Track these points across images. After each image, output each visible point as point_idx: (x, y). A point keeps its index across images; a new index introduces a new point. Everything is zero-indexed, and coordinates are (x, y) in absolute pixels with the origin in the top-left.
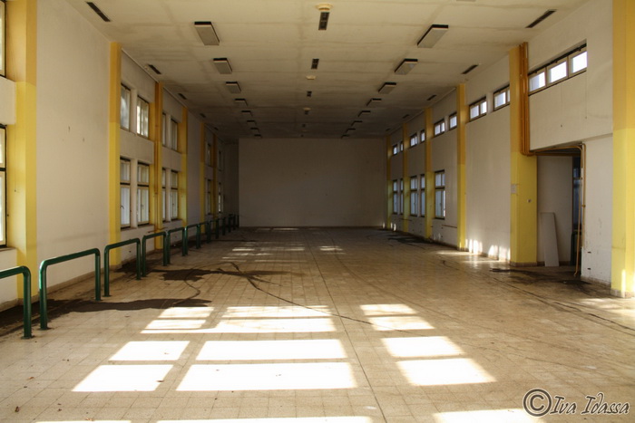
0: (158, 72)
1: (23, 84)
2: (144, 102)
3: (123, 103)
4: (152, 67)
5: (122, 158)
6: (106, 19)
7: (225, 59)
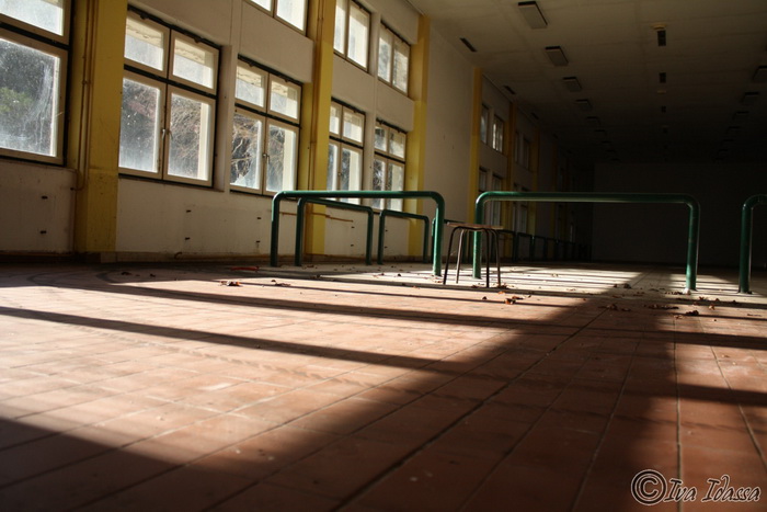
0: (513, 93)
1: (419, 103)
2: (499, 121)
3: (483, 121)
4: (508, 88)
5: (481, 169)
6: (473, 49)
7: (574, 78)
